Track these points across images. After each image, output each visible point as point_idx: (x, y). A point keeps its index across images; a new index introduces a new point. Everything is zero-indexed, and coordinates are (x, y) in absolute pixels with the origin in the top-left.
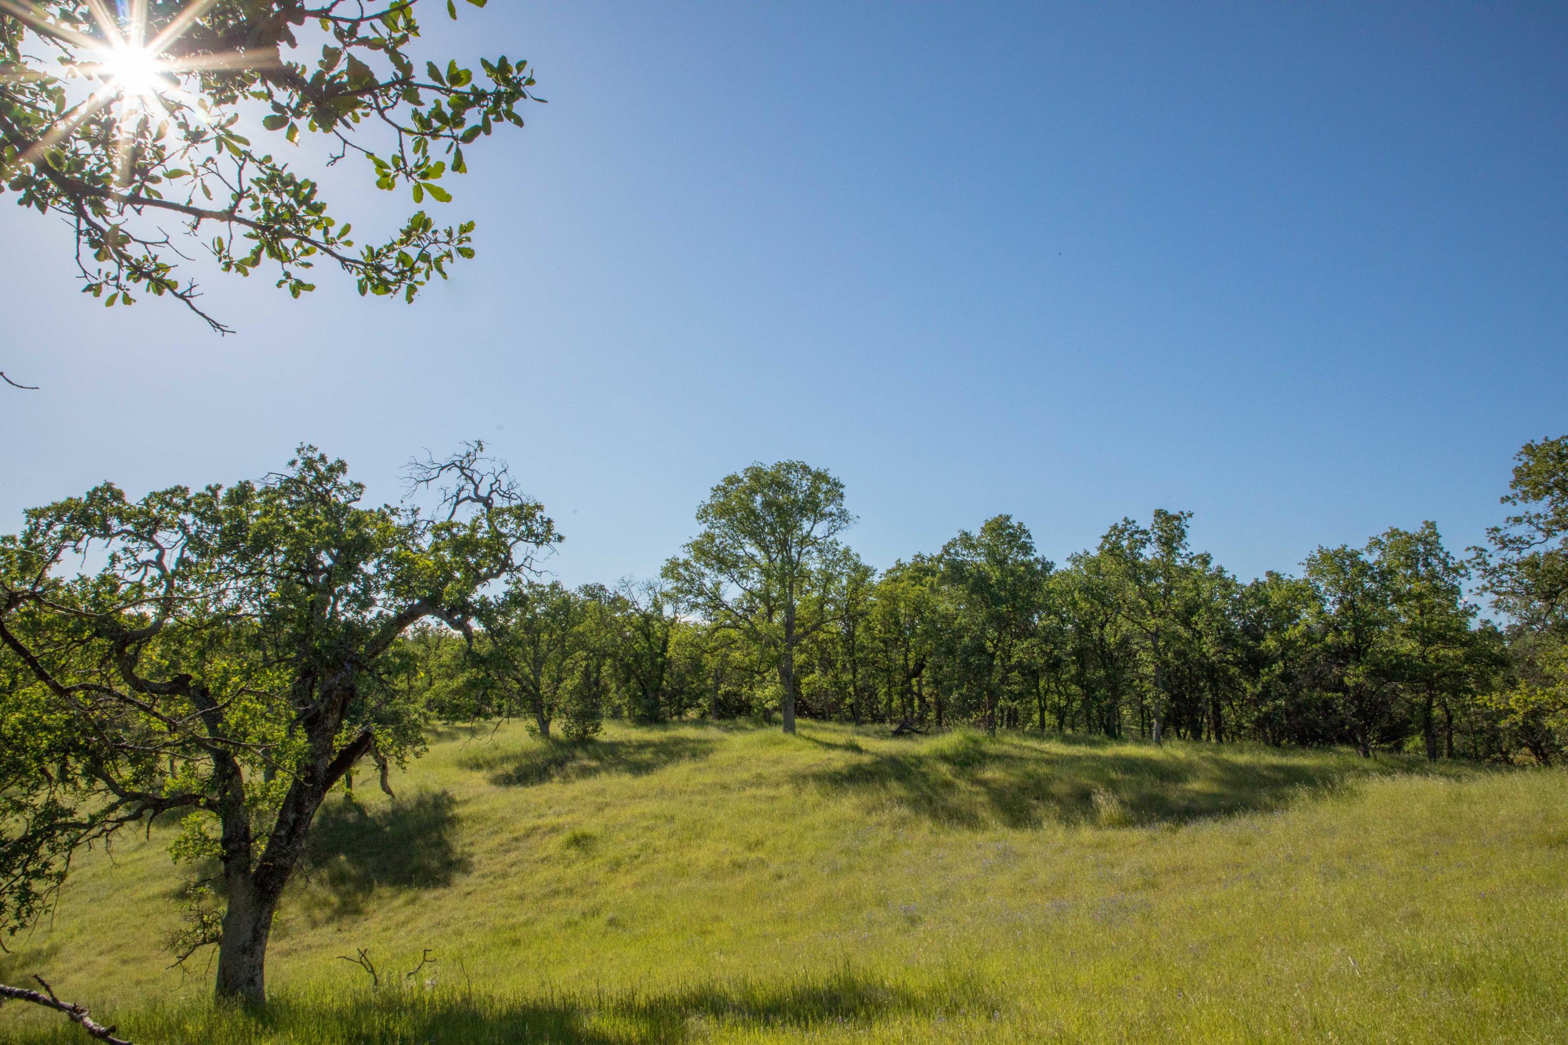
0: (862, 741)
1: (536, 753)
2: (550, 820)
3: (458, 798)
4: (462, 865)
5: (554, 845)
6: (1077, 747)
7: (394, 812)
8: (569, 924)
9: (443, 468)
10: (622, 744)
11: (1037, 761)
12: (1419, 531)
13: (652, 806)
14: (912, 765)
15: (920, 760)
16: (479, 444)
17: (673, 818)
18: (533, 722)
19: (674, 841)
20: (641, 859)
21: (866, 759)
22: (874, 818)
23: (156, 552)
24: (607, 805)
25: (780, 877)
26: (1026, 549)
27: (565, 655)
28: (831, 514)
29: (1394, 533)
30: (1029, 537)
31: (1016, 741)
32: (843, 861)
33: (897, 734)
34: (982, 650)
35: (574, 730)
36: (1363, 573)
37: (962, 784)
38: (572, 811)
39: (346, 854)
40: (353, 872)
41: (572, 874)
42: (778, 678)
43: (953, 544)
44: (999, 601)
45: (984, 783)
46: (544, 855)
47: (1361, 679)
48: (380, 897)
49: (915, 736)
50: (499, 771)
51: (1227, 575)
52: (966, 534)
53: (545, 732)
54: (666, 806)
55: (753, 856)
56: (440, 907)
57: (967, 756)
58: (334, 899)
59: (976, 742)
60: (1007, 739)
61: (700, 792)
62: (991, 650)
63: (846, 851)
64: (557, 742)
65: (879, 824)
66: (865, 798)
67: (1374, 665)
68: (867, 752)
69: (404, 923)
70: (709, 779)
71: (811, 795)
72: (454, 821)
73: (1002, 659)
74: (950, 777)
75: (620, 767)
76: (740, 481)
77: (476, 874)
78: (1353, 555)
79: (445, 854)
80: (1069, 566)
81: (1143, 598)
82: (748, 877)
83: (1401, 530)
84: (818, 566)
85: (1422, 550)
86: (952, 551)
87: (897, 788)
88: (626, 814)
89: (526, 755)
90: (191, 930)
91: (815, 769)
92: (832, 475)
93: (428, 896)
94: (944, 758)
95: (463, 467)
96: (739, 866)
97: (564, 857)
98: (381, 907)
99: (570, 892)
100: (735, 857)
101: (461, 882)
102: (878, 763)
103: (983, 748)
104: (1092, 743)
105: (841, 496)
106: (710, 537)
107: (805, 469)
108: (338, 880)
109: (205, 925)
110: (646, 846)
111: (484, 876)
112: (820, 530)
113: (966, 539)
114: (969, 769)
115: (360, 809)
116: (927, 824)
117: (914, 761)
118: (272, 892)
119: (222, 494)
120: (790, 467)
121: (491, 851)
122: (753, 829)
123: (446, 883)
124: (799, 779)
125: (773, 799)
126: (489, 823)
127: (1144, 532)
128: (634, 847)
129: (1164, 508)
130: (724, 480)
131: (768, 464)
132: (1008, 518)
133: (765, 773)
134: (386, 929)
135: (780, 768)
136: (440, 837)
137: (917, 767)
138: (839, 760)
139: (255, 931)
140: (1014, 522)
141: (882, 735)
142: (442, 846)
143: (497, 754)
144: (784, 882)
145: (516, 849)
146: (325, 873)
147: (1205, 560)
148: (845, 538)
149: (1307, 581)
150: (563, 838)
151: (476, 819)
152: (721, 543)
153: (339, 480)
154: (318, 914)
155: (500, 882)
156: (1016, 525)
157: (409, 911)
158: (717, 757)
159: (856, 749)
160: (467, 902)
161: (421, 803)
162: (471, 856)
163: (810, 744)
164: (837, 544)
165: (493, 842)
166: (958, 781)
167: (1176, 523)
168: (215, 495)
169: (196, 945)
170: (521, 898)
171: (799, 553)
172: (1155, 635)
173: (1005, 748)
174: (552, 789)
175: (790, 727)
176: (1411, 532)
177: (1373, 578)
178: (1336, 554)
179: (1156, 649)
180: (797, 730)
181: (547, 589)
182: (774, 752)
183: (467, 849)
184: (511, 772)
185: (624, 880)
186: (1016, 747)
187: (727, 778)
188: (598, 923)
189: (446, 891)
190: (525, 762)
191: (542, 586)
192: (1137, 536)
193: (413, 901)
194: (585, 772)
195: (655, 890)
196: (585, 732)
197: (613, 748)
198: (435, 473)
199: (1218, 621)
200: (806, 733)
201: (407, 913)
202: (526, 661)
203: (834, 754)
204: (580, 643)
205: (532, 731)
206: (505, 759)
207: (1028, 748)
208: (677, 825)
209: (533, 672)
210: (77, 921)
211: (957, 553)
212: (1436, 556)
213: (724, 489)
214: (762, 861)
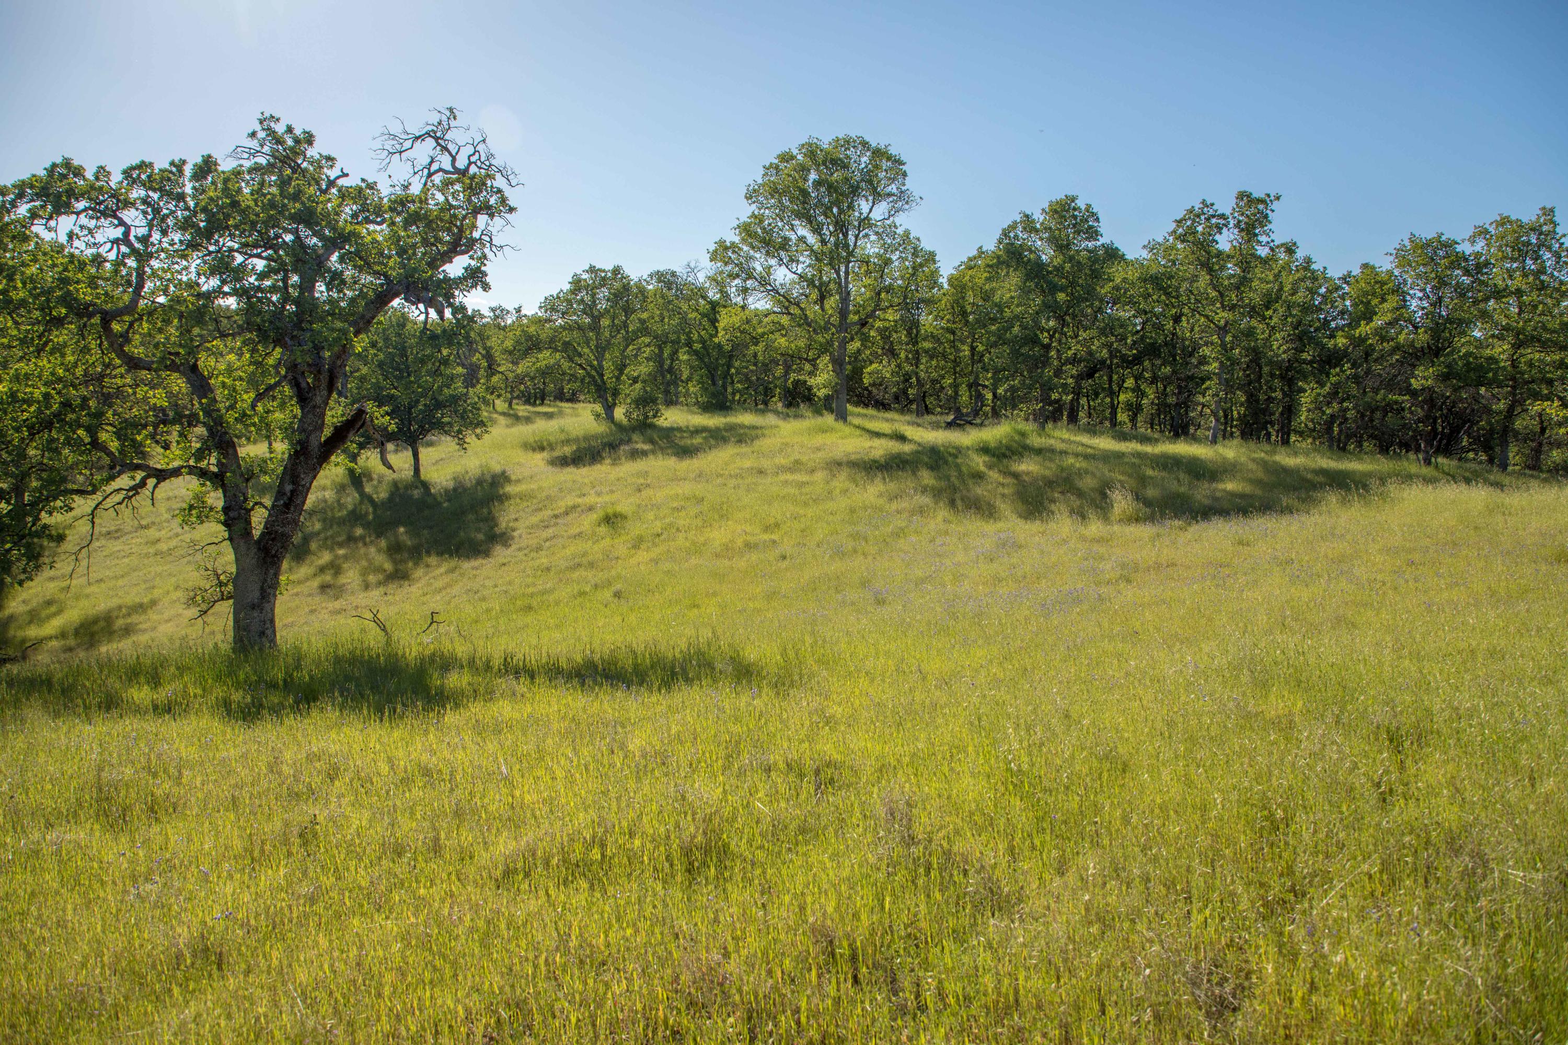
0: (910, 432)
1: (595, 437)
2: (591, 499)
3: (513, 478)
4: (503, 539)
5: (588, 522)
6: (1128, 444)
7: (455, 489)
8: (582, 594)
9: (417, 138)
10: (679, 429)
11: (1077, 455)
12: (1534, 218)
13: (686, 488)
14: (950, 454)
15: (959, 451)
16: (451, 110)
17: (703, 499)
18: (598, 408)
19: (699, 522)
20: (662, 537)
21: (907, 448)
22: (894, 506)
23: (121, 230)
24: (648, 486)
25: (784, 558)
26: (1093, 234)
27: (629, 341)
28: (890, 195)
29: (1504, 221)
30: (1097, 220)
31: (1066, 435)
32: (850, 545)
33: (949, 425)
34: (1035, 341)
35: (635, 416)
36: (1453, 265)
37: (994, 475)
38: (612, 492)
39: (405, 526)
40: (409, 543)
41: (596, 550)
42: (830, 367)
43: (1013, 226)
44: (1054, 289)
45: (1016, 475)
46: (578, 531)
47: (1430, 382)
48: (428, 566)
49: (968, 427)
50: (557, 453)
51: (1313, 267)
52: (1027, 216)
53: (610, 417)
54: (699, 489)
55: (766, 537)
56: (475, 576)
57: (1008, 448)
58: (388, 566)
59: (1023, 434)
60: (1057, 433)
61: (736, 476)
62: (1046, 341)
63: (855, 536)
64: (619, 426)
65: (898, 512)
66: (892, 486)
67: (1446, 367)
68: (910, 441)
69: (440, 590)
70: (747, 464)
71: (841, 481)
72: (503, 498)
73: (1058, 351)
74: (982, 468)
75: (669, 451)
76: (793, 158)
77: (514, 547)
78: (1449, 245)
79: (492, 528)
80: (1145, 254)
81: (1214, 288)
82: (754, 557)
83: (1513, 218)
84: (877, 250)
85: (1534, 241)
86: (1012, 235)
87: (927, 477)
88: (659, 495)
89: (586, 438)
90: (208, 587)
91: (853, 457)
92: (893, 151)
93: (467, 565)
94: (984, 449)
95: (437, 136)
96: (749, 546)
97: (594, 534)
98: (426, 574)
99: (592, 565)
100: (749, 538)
101: (500, 553)
102: (917, 452)
103: (1028, 442)
104: (1144, 440)
105: (905, 175)
106: (759, 219)
107: (865, 144)
108: (394, 550)
109: (221, 584)
110: (671, 525)
111: (520, 549)
112: (879, 212)
113: (1028, 222)
114: (1005, 461)
115: (425, 485)
116: (943, 513)
117: (954, 451)
118: (275, 556)
119: (188, 170)
120: (848, 142)
121: (532, 527)
122: (776, 512)
123: (487, 554)
124: (835, 465)
125: (802, 484)
126: (535, 501)
127: (1222, 216)
128: (658, 526)
129: (1249, 190)
130: (779, 156)
131: (826, 140)
132: (1073, 199)
133: (804, 459)
134: (425, 595)
135: (819, 454)
136: (490, 513)
137: (956, 457)
138: (880, 448)
139: (263, 590)
140: (1081, 204)
141: (936, 426)
142: (491, 520)
143: (563, 437)
144: (785, 564)
145: (556, 524)
146: (383, 543)
147: (1290, 249)
148: (904, 222)
149: (1390, 273)
150: (594, 516)
151: (522, 497)
152: (770, 225)
153: (309, 154)
154: (372, 578)
155: (533, 554)
156: (1083, 207)
157: (446, 579)
158: (765, 444)
159: (902, 438)
160: (500, 572)
161: (480, 482)
162: (514, 530)
163: (858, 432)
164: (896, 227)
165: (535, 519)
166: (991, 473)
167: (1261, 207)
168: (181, 172)
169: (215, 602)
170: (548, 569)
171: (857, 237)
172: (1223, 330)
173: (1052, 441)
174: (603, 471)
175: (842, 416)
176: (1525, 220)
177: (1467, 272)
178: (1428, 244)
179: (1223, 345)
180: (849, 418)
181: (609, 274)
182: (819, 440)
183: (511, 524)
184: (568, 455)
185: (643, 556)
186: (1063, 441)
187: (766, 463)
188: (607, 594)
189: (484, 562)
190: (583, 445)
191: (604, 271)
192: (1214, 221)
193: (452, 571)
194: (635, 454)
195: (667, 566)
196: (647, 417)
197: (669, 433)
198: (408, 144)
199: (1294, 316)
200: (857, 421)
201: (446, 580)
202: (589, 347)
203: (877, 442)
204: (644, 330)
205: (598, 416)
206: (568, 442)
207: (1075, 442)
208: (705, 507)
209: (597, 359)
210: (173, 580)
211: (1016, 237)
212: (1549, 248)
213: (777, 168)
214: (774, 542)
